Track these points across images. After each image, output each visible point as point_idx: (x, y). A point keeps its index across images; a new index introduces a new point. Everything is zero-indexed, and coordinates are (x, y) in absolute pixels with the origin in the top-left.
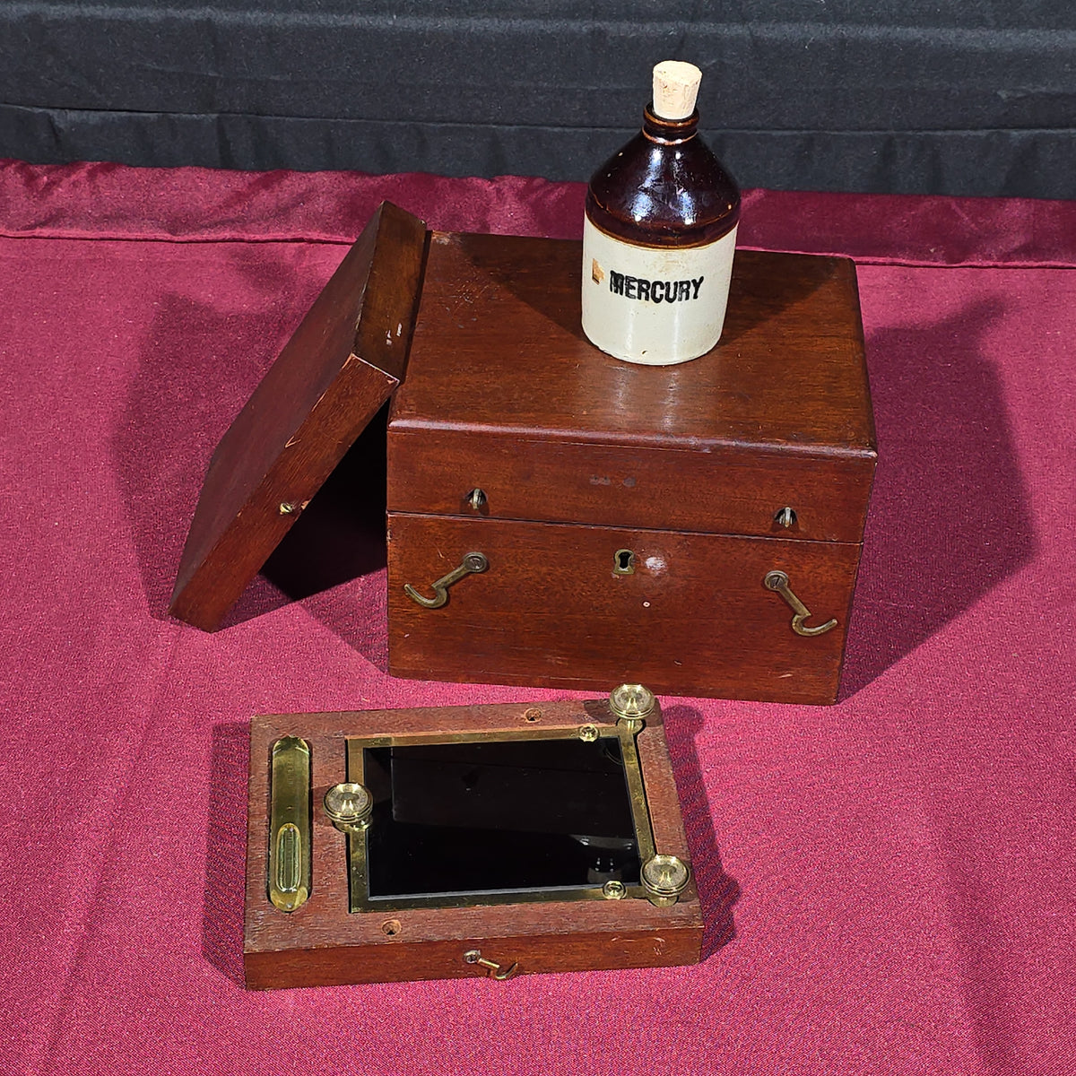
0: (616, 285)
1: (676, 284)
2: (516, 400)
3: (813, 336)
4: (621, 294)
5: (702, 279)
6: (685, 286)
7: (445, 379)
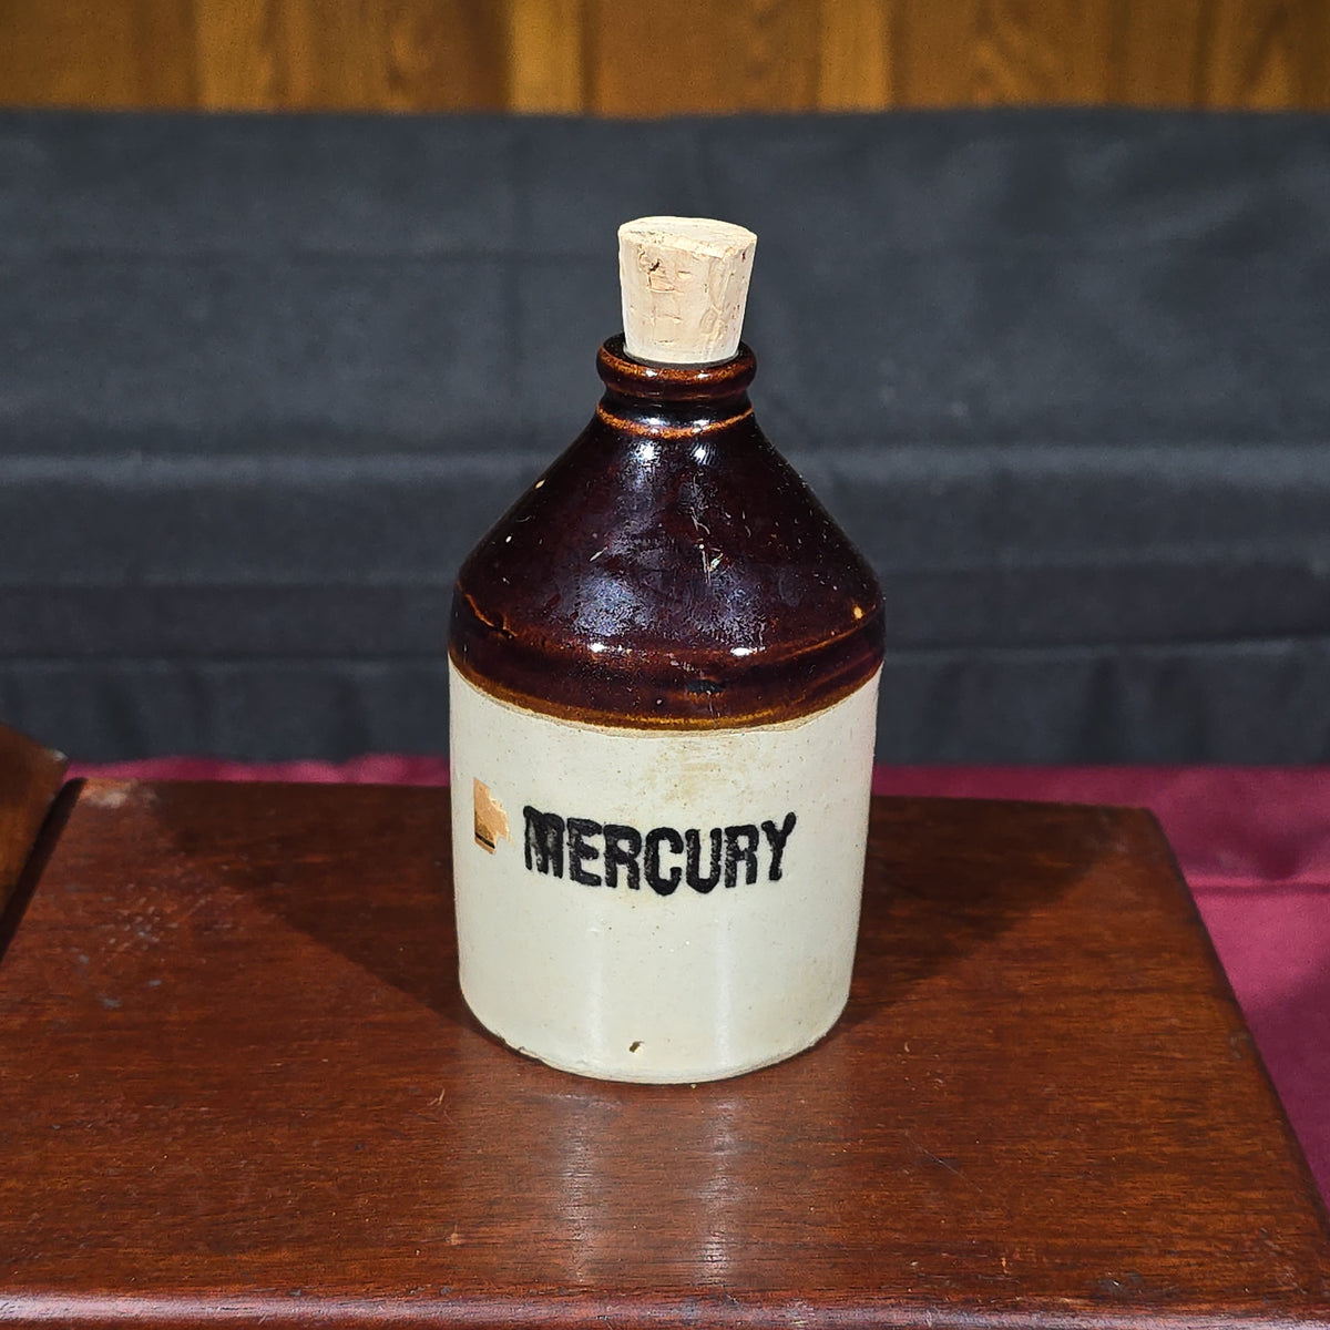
0: (543, 851)
1: (716, 834)
2: (243, 1209)
3: (1099, 992)
4: (559, 873)
5: (790, 821)
6: (743, 842)
7: (30, 1156)
